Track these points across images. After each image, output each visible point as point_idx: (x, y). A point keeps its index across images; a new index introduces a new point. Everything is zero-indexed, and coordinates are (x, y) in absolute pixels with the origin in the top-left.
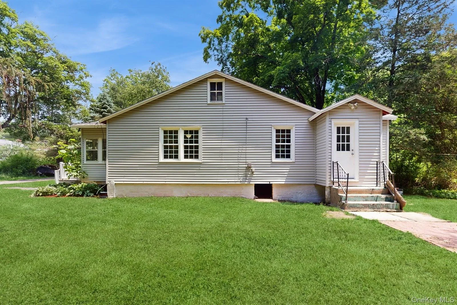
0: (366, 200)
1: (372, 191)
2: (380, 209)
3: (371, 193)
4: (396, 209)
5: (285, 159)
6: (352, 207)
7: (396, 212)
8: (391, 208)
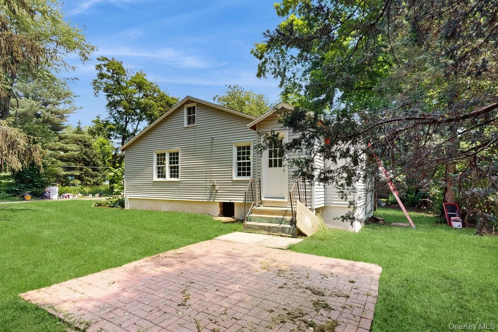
0: (271, 222)
1: (286, 213)
2: (275, 232)
3: (284, 215)
4: (292, 234)
5: (246, 177)
6: (249, 228)
7: (292, 237)
8: (287, 232)
